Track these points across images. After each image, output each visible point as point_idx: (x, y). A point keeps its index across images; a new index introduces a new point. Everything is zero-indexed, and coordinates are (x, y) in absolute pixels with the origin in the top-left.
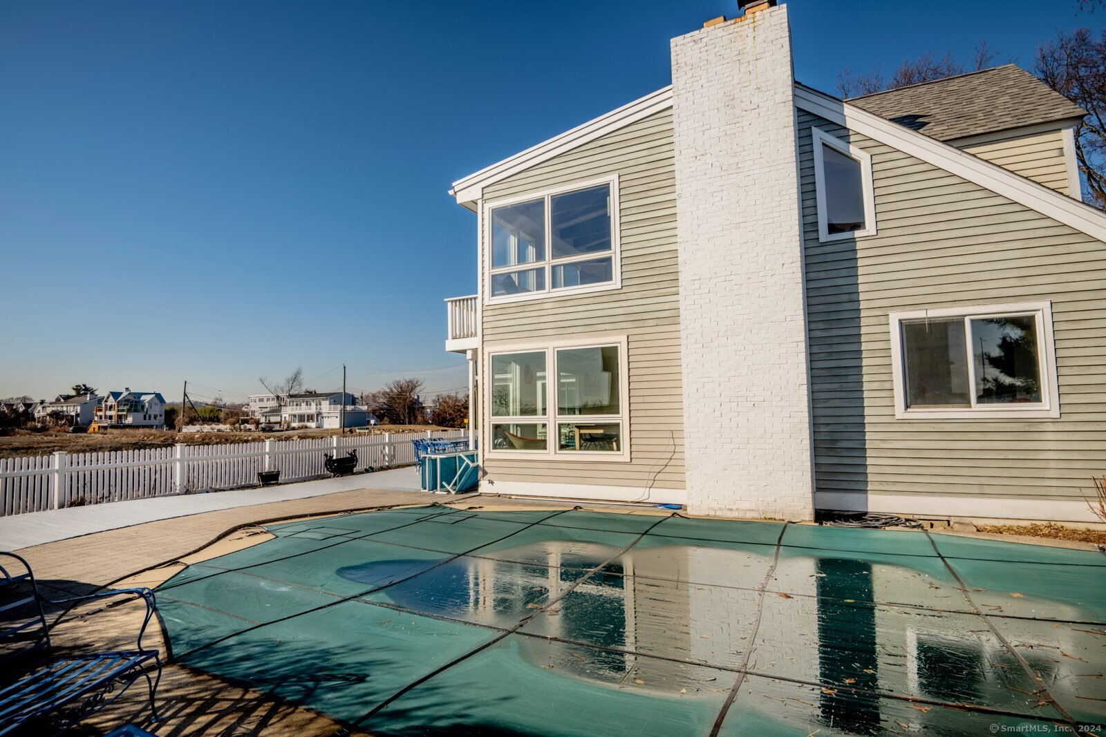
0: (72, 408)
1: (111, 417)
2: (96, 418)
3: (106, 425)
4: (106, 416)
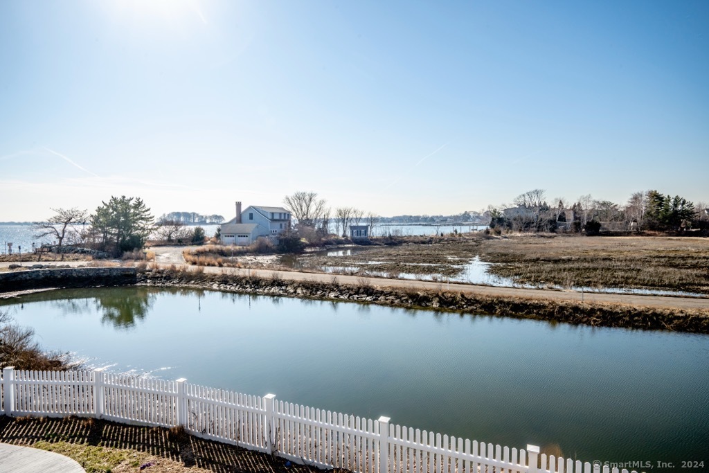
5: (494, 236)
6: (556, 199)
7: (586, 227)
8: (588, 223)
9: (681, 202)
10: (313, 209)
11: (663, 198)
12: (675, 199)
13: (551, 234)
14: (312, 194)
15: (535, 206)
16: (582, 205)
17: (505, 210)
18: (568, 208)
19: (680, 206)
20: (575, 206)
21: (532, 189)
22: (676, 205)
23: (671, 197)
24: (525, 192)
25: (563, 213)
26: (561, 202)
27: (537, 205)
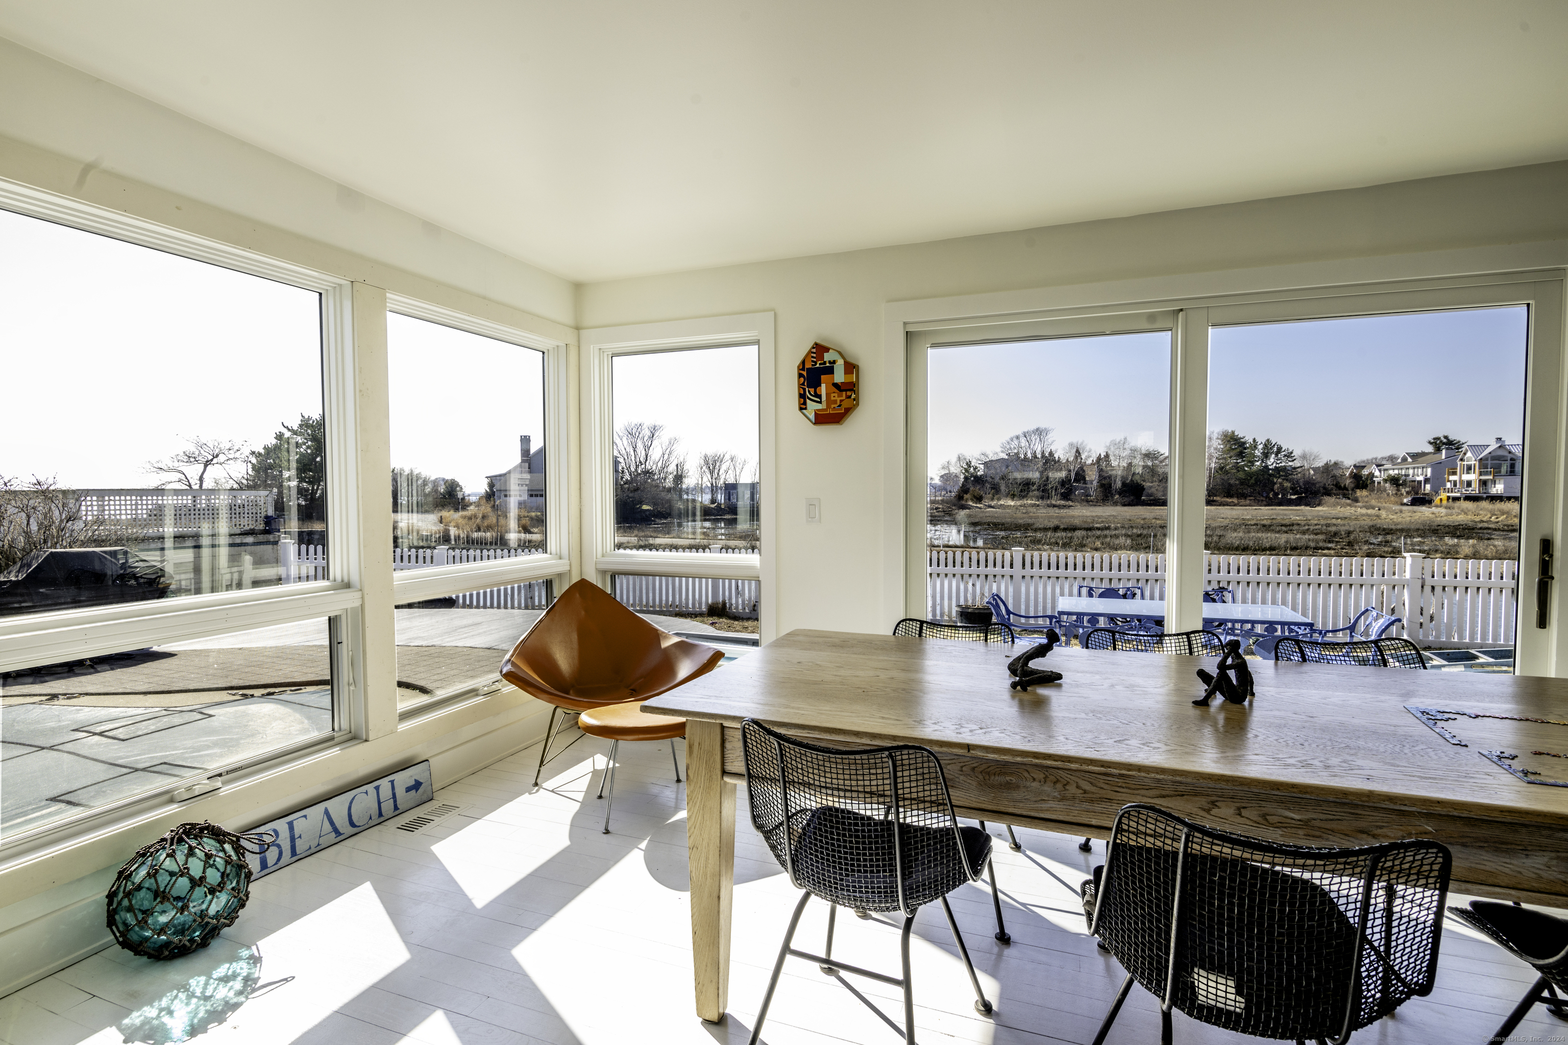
0: (1420, 470)
1: (1469, 484)
2: (1448, 485)
3: (1458, 495)
4: (1461, 482)
5: (971, 503)
6: (1071, 445)
7: (1121, 492)
8: (1124, 484)
9: (1275, 449)
10: (656, 454)
11: (1245, 443)
12: (1265, 445)
13: (1063, 502)
14: (655, 427)
15: (1036, 457)
16: (1112, 458)
17: (985, 464)
18: (1089, 462)
19: (1273, 456)
20: (1099, 459)
21: (1032, 427)
22: (1266, 455)
23: (1259, 440)
24: (1019, 432)
25: (1082, 469)
26: (1078, 451)
27: (1039, 456)
